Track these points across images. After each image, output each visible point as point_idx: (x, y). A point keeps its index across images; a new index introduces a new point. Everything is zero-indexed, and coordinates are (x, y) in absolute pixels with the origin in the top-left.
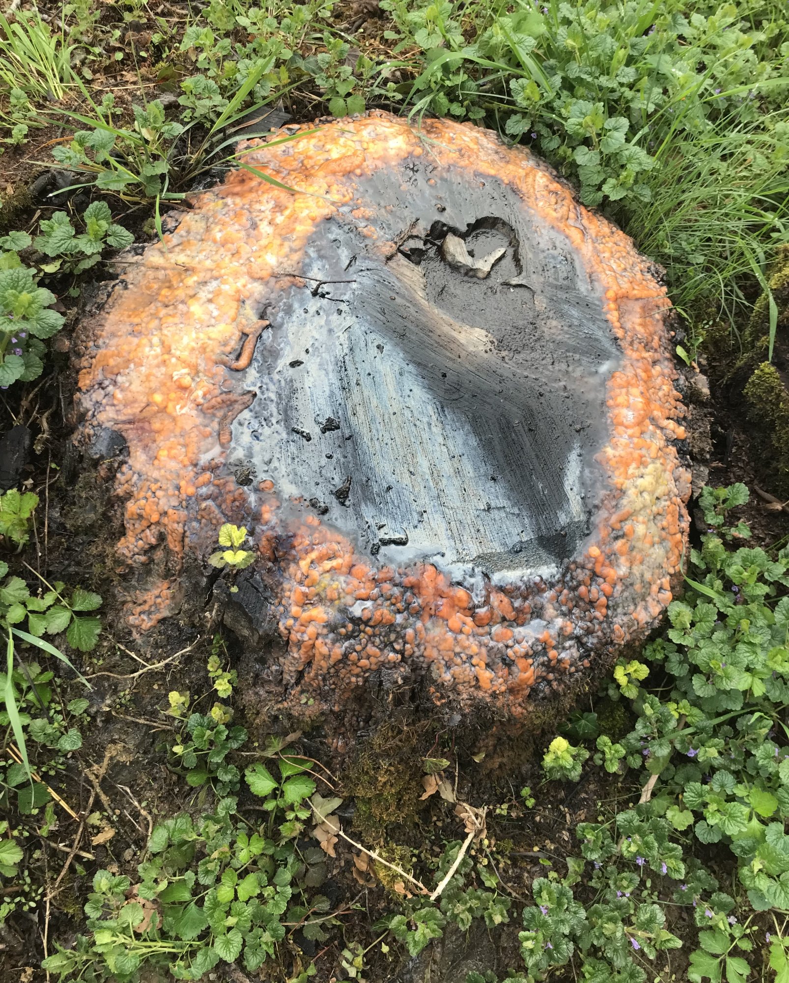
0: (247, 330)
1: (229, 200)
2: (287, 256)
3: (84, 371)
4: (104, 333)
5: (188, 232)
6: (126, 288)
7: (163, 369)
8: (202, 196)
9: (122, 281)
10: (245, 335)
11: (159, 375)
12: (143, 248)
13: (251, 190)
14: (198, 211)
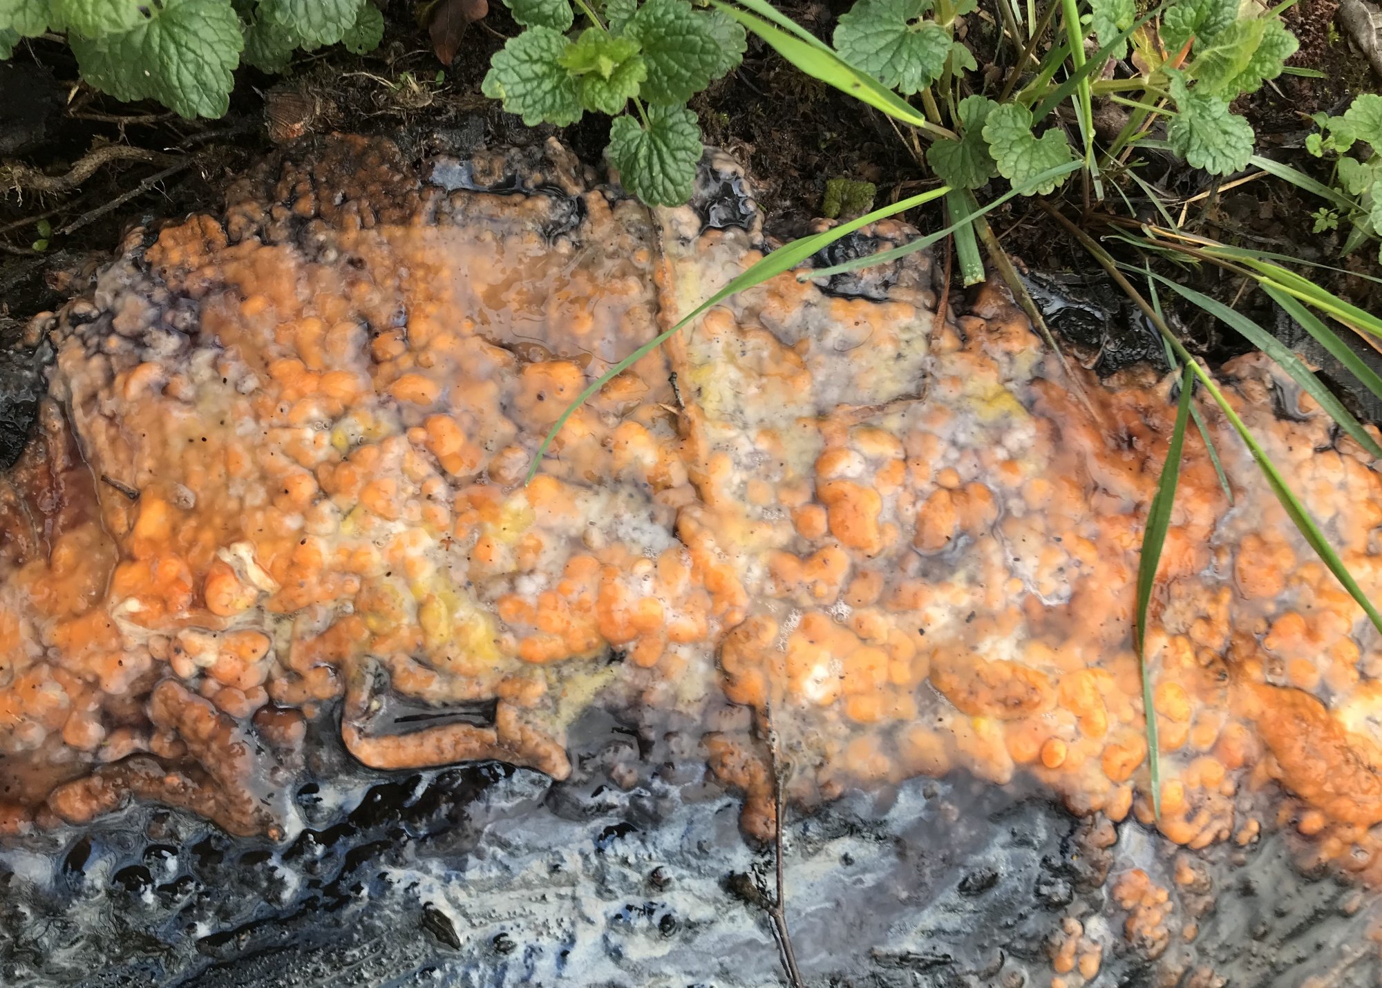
0: (508, 715)
1: (1024, 433)
2: (857, 727)
3: (214, 225)
4: (352, 234)
5: (843, 350)
6: (550, 233)
7: (258, 496)
8: (1017, 328)
9: (581, 209)
10: (487, 711)
11: (236, 490)
12: (737, 220)
13: (1091, 489)
14: (947, 341)
